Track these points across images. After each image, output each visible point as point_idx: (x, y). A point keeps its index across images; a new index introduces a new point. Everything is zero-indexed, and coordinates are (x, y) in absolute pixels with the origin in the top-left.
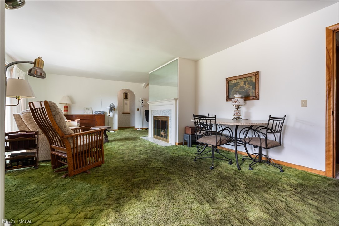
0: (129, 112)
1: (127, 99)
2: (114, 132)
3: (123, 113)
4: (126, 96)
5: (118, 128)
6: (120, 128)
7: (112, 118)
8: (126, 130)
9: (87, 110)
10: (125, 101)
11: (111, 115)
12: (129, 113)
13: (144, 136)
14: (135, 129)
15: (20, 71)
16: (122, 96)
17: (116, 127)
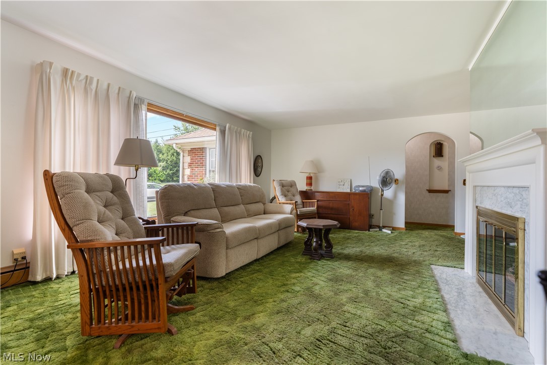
0: (447, 189)
1: (442, 156)
2: (390, 232)
3: (430, 191)
4: (438, 149)
5: (406, 223)
6: (411, 226)
7: (392, 202)
8: (426, 233)
9: (342, 183)
10: (437, 162)
11: (388, 193)
12: (446, 192)
13: (449, 264)
14: (456, 233)
16: (426, 150)
17: (400, 222)
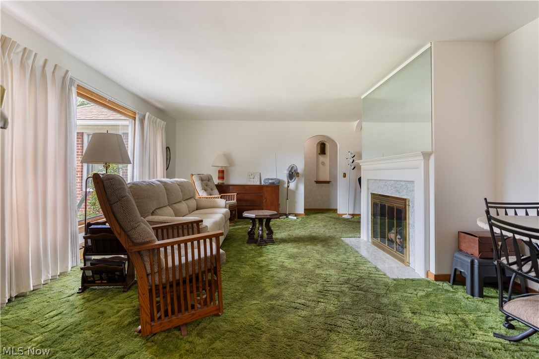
0: (328, 180)
1: (325, 154)
2: (295, 218)
3: (317, 182)
4: (322, 148)
5: (305, 210)
6: (309, 211)
7: (294, 192)
8: (319, 216)
9: (252, 177)
10: (322, 158)
11: (292, 185)
12: (328, 182)
13: (350, 235)
14: (339, 215)
15: (156, 121)
16: (315, 149)
17: (300, 209)
